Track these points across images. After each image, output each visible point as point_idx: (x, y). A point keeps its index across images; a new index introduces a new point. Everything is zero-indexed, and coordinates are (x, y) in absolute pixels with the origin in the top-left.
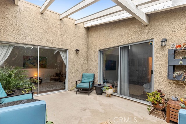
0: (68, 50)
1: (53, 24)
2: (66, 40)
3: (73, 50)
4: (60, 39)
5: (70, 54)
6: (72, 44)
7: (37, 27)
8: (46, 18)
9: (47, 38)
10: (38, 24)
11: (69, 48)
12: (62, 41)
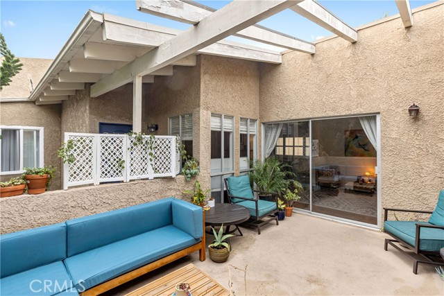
0: (379, 113)
1: (336, 64)
2: (372, 88)
3: (400, 110)
4: (354, 93)
5: (385, 124)
6: (392, 94)
7: (306, 85)
8: (320, 59)
9: (324, 100)
10: (308, 77)
11: (382, 107)
12: (360, 95)
